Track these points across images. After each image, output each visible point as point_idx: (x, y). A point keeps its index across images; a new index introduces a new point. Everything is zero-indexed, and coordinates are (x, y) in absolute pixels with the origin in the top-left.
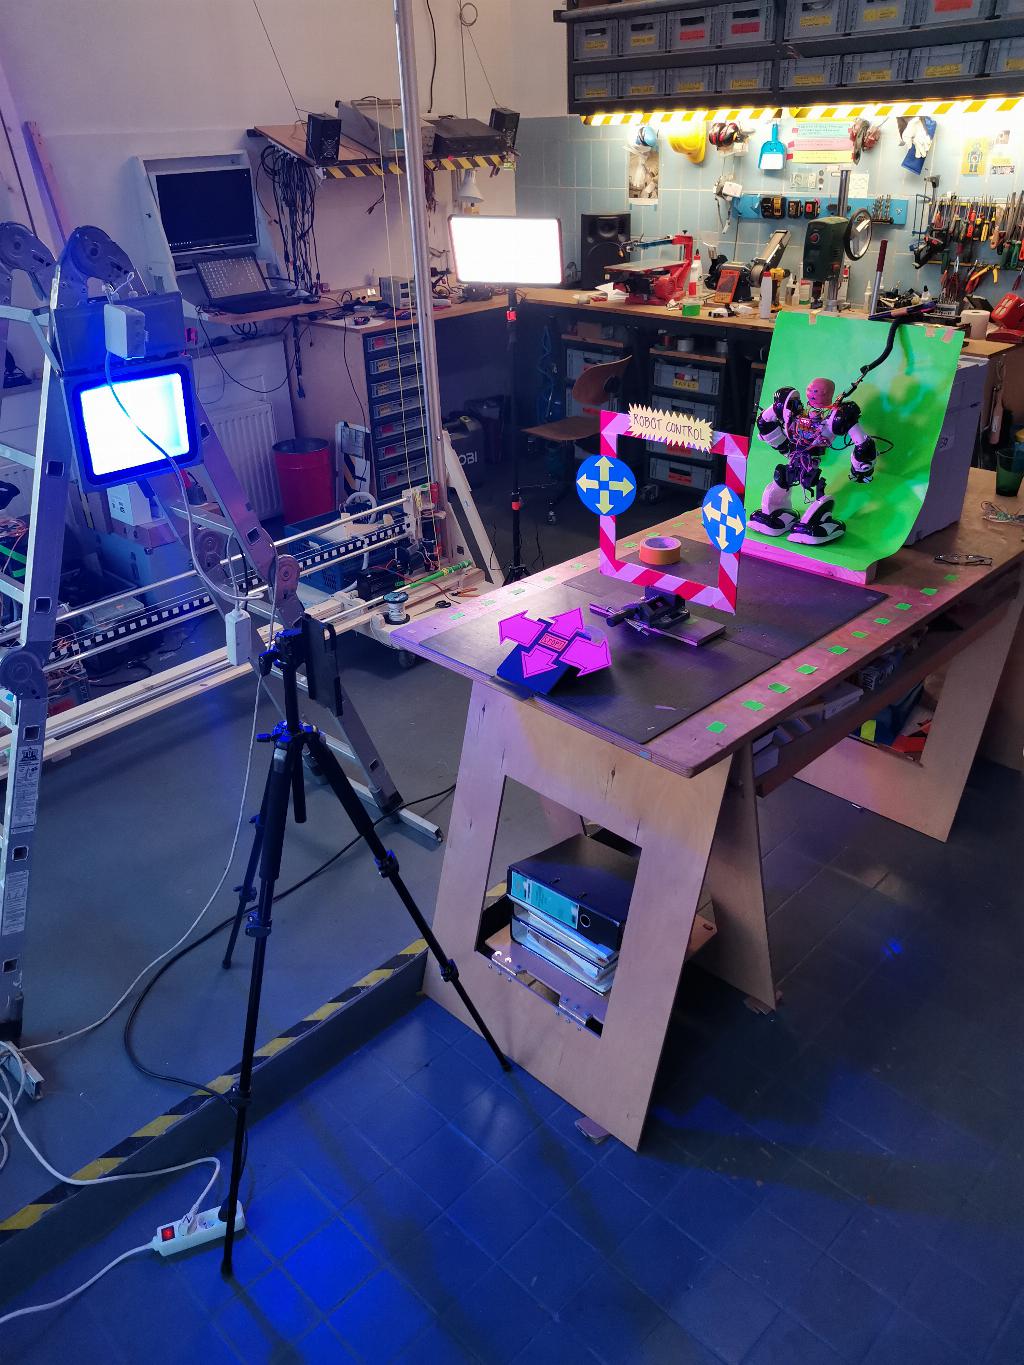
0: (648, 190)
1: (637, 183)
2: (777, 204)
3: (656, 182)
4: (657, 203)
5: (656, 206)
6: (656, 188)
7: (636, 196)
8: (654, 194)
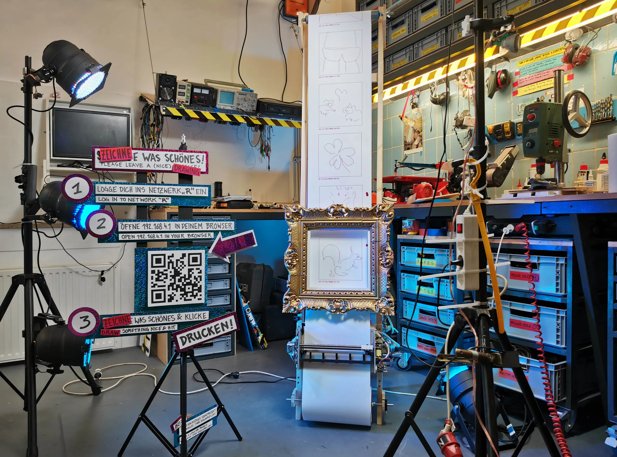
0: (416, 143)
1: (409, 140)
2: (507, 128)
3: (421, 136)
4: (422, 150)
5: (421, 152)
6: (421, 140)
7: (409, 149)
8: (420, 144)
